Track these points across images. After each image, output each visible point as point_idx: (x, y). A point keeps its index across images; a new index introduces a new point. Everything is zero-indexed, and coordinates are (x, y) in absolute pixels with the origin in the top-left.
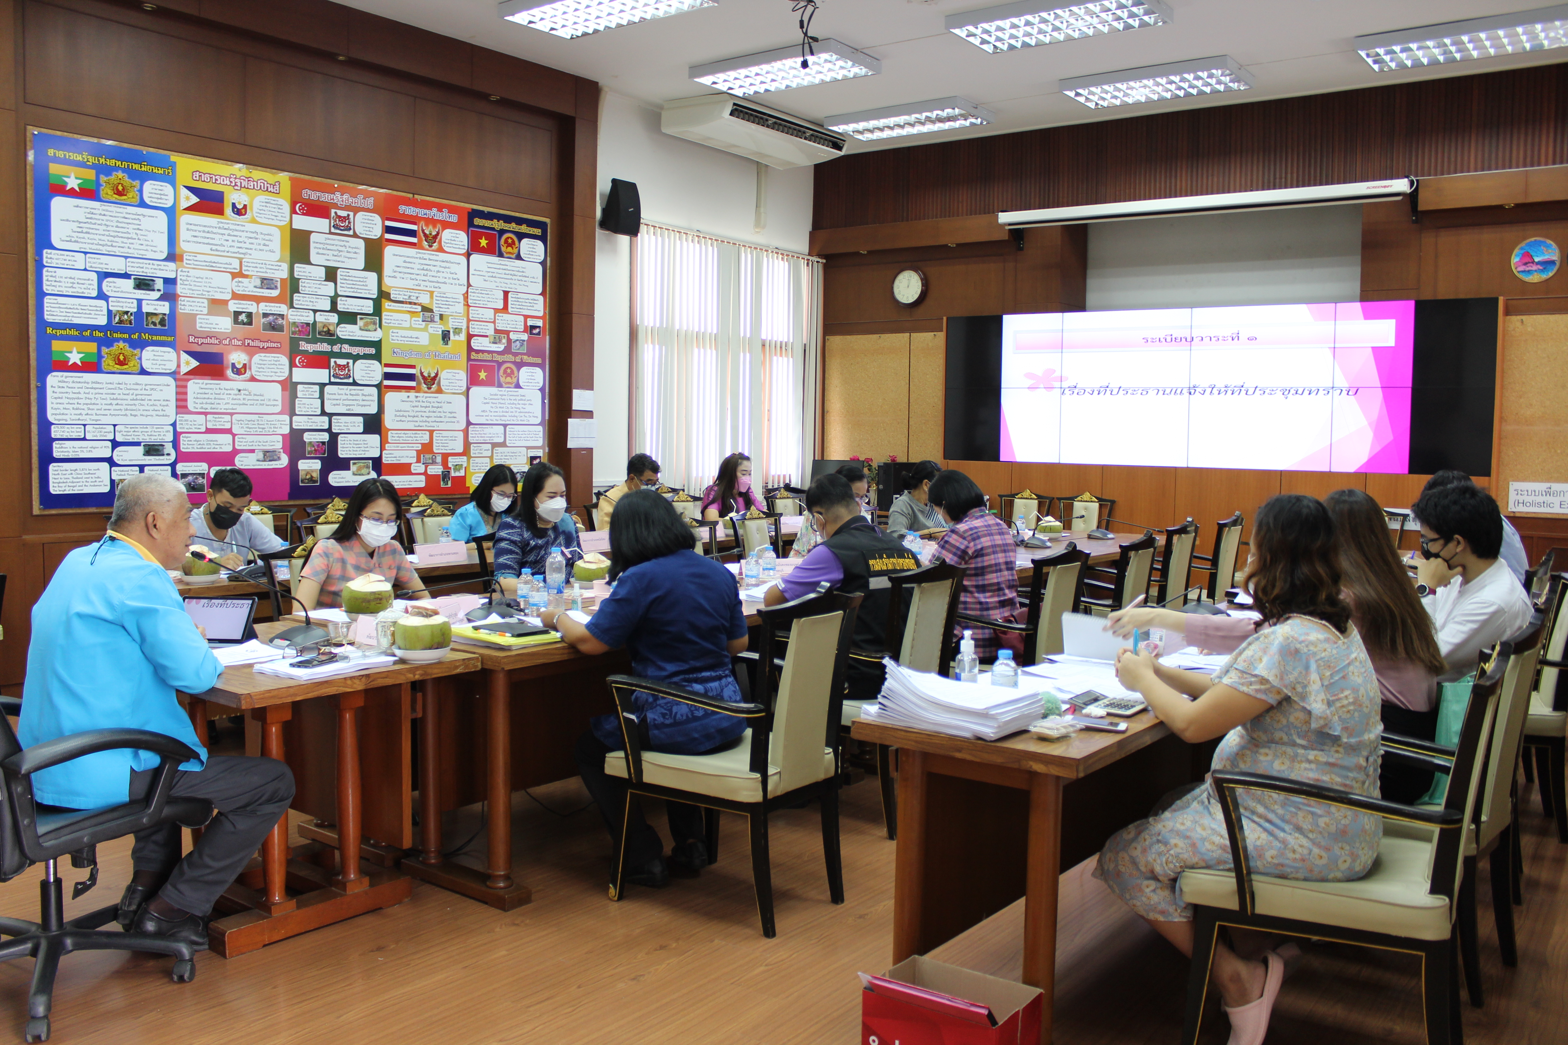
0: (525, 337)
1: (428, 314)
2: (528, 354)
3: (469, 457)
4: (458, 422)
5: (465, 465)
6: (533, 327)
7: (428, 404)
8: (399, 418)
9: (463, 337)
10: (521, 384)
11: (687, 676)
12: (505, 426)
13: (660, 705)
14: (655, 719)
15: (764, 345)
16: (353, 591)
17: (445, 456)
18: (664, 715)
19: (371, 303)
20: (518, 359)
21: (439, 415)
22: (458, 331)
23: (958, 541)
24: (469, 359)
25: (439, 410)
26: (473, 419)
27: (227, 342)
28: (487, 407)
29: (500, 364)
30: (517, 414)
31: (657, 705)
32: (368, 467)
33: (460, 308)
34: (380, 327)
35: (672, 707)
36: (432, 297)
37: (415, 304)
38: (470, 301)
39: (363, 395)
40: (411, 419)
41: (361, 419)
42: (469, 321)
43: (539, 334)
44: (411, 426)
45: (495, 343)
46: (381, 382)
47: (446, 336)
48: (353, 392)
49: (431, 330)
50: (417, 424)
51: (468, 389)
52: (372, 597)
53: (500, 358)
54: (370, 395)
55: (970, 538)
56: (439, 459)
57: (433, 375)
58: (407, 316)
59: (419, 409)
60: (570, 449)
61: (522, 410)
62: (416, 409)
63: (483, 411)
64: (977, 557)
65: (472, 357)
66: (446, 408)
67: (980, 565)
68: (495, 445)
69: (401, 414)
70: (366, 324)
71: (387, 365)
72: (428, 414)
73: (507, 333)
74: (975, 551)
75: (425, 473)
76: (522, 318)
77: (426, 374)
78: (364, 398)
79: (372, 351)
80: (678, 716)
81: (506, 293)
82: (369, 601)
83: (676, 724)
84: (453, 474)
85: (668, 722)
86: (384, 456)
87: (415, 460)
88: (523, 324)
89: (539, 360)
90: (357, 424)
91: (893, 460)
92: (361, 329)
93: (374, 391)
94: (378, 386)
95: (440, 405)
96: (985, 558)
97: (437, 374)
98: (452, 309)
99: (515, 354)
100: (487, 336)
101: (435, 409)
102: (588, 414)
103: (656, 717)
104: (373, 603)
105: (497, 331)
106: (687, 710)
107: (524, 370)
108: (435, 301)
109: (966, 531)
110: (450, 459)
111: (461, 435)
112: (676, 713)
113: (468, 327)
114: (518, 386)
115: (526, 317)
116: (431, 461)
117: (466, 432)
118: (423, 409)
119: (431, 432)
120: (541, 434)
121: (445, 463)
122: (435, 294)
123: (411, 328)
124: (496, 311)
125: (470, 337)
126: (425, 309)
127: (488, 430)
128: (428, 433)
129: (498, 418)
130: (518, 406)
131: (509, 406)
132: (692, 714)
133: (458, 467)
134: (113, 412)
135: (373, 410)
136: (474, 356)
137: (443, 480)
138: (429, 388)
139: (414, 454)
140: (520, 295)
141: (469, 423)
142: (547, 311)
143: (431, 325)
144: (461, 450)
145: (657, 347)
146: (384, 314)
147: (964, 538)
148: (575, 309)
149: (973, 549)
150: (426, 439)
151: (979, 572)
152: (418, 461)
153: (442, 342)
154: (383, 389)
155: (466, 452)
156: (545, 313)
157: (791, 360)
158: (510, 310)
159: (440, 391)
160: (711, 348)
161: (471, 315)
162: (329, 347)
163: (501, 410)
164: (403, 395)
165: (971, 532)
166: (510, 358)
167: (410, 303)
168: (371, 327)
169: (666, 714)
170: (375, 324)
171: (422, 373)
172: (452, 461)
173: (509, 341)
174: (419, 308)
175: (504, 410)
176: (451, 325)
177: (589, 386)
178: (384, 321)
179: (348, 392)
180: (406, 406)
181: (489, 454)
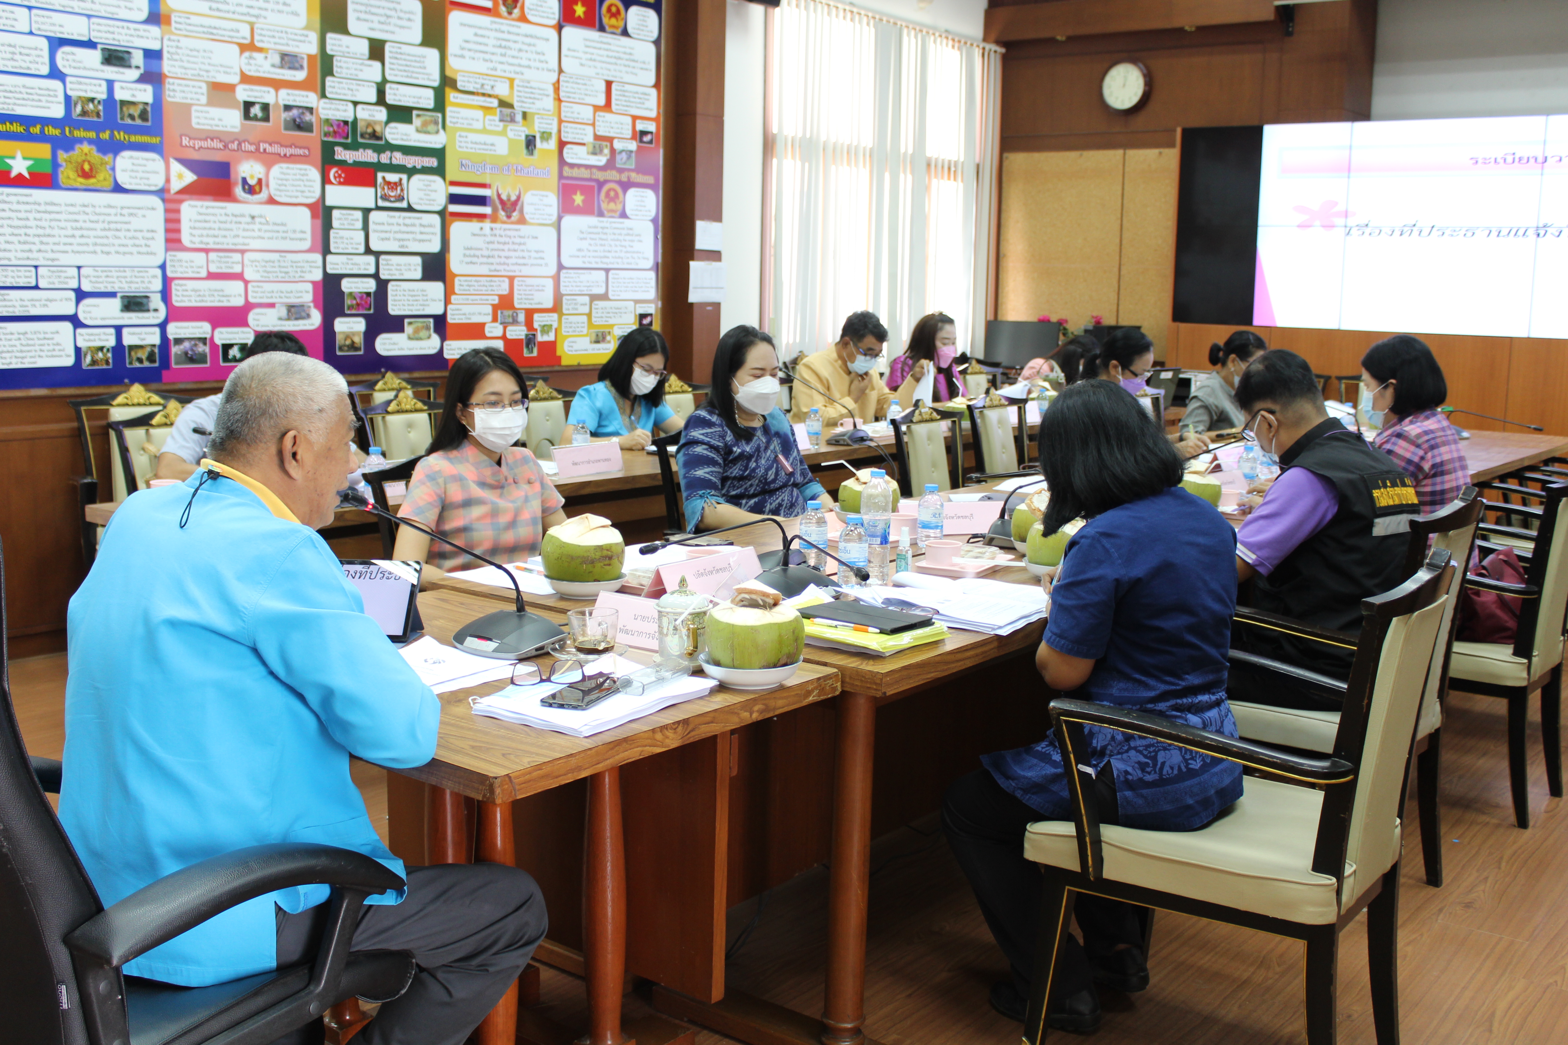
0: (633, 146)
1: (507, 111)
2: (638, 170)
3: (561, 314)
4: (546, 265)
5: (555, 325)
6: (643, 133)
7: (507, 240)
8: (469, 259)
9: (553, 144)
10: (628, 212)
11: (1179, 701)
12: (607, 271)
13: (1135, 748)
14: (1126, 772)
15: (929, 165)
16: (564, 545)
17: (530, 314)
18: (1142, 766)
19: (430, 93)
20: (624, 178)
21: (521, 254)
22: (546, 136)
23: (1408, 450)
24: (561, 176)
25: (522, 247)
26: (565, 262)
27: (234, 146)
28: (584, 245)
29: (601, 184)
30: (623, 255)
31: (1130, 748)
32: (428, 328)
33: (549, 103)
34: (444, 127)
35: (1156, 752)
36: (512, 87)
37: (490, 96)
38: (562, 94)
39: (421, 225)
40: (485, 260)
41: (418, 260)
42: (560, 122)
43: (651, 142)
44: (484, 270)
45: (594, 153)
46: (445, 208)
47: (530, 143)
48: (408, 221)
49: (511, 134)
50: (493, 267)
51: (560, 218)
52: (598, 554)
53: (600, 176)
54: (430, 226)
55: (1426, 446)
56: (521, 317)
57: (513, 198)
58: (479, 114)
59: (496, 246)
60: (692, 304)
61: (629, 249)
62: (491, 246)
63: (579, 250)
64: (1435, 475)
65: (565, 174)
66: (531, 244)
67: (1438, 488)
68: (594, 298)
69: (472, 252)
70: (425, 124)
71: (453, 183)
72: (506, 254)
73: (610, 140)
74: (1434, 466)
75: (504, 337)
76: (629, 120)
77: (504, 197)
78: (423, 229)
79: (433, 162)
80: (1166, 769)
81: (609, 84)
82: (592, 562)
83: (1162, 782)
84: (540, 338)
85: (1149, 778)
86: (449, 312)
87: (489, 318)
88: (630, 127)
89: (650, 180)
90: (413, 268)
91: (1098, 322)
92: (418, 131)
93: (436, 220)
94: (442, 213)
95: (522, 240)
96: (1446, 478)
97: (519, 198)
98: (539, 105)
99: (621, 171)
100: (584, 144)
101: (516, 247)
102: (715, 256)
103: (1130, 769)
104: (599, 565)
105: (597, 137)
106: (1181, 758)
107: (632, 192)
108: (516, 93)
109: (1419, 436)
110: (536, 317)
111: (550, 284)
112: (1163, 764)
113: (559, 131)
114: (624, 215)
115: (635, 118)
116: (511, 320)
117: (557, 279)
118: (501, 247)
119: (511, 279)
120: (653, 283)
121: (529, 323)
122: (516, 82)
123: (484, 131)
124: (597, 108)
125: (562, 144)
126: (503, 104)
127: (586, 276)
128: (507, 280)
129: (598, 260)
130: (624, 243)
131: (613, 243)
132: (1188, 764)
133: (546, 329)
134: (76, 248)
135: (435, 247)
136: (567, 171)
137: (527, 346)
138: (509, 217)
139: (489, 309)
140: (627, 87)
141: (560, 267)
142: (661, 111)
143: (511, 126)
144: (550, 305)
145: (799, 163)
146: (449, 110)
147: (1418, 446)
148: (700, 107)
149: (1430, 463)
150: (504, 289)
151: (1438, 498)
152: (495, 319)
153: (524, 151)
154: (448, 218)
155: (556, 308)
156: (659, 113)
157: (961, 185)
158: (614, 107)
159: (522, 221)
160: (864, 166)
161: (563, 114)
162: (375, 155)
163: (602, 248)
164: (474, 226)
165: (1426, 438)
166: (613, 175)
167: (484, 95)
168: (431, 128)
169: (1147, 764)
170: (436, 123)
171: (499, 196)
172: (539, 320)
173: (613, 151)
174: (495, 103)
175: (607, 248)
176: (537, 127)
177: (716, 215)
178: (448, 120)
179: (401, 221)
180: (479, 242)
181: (586, 310)
